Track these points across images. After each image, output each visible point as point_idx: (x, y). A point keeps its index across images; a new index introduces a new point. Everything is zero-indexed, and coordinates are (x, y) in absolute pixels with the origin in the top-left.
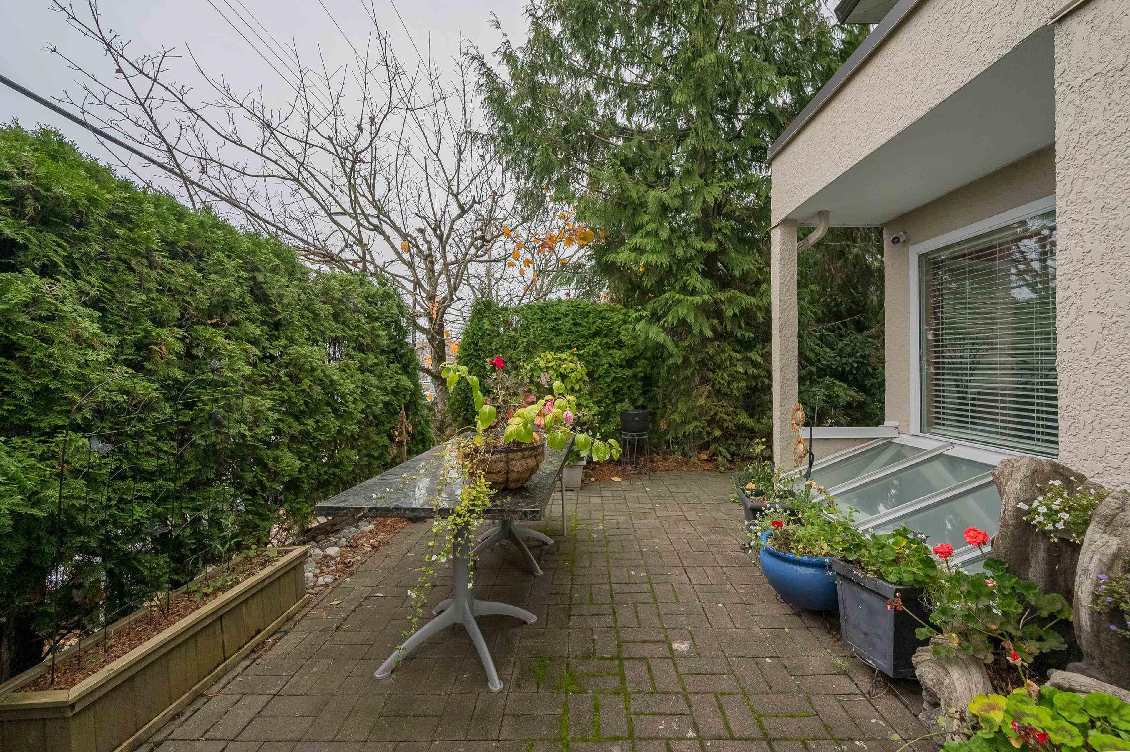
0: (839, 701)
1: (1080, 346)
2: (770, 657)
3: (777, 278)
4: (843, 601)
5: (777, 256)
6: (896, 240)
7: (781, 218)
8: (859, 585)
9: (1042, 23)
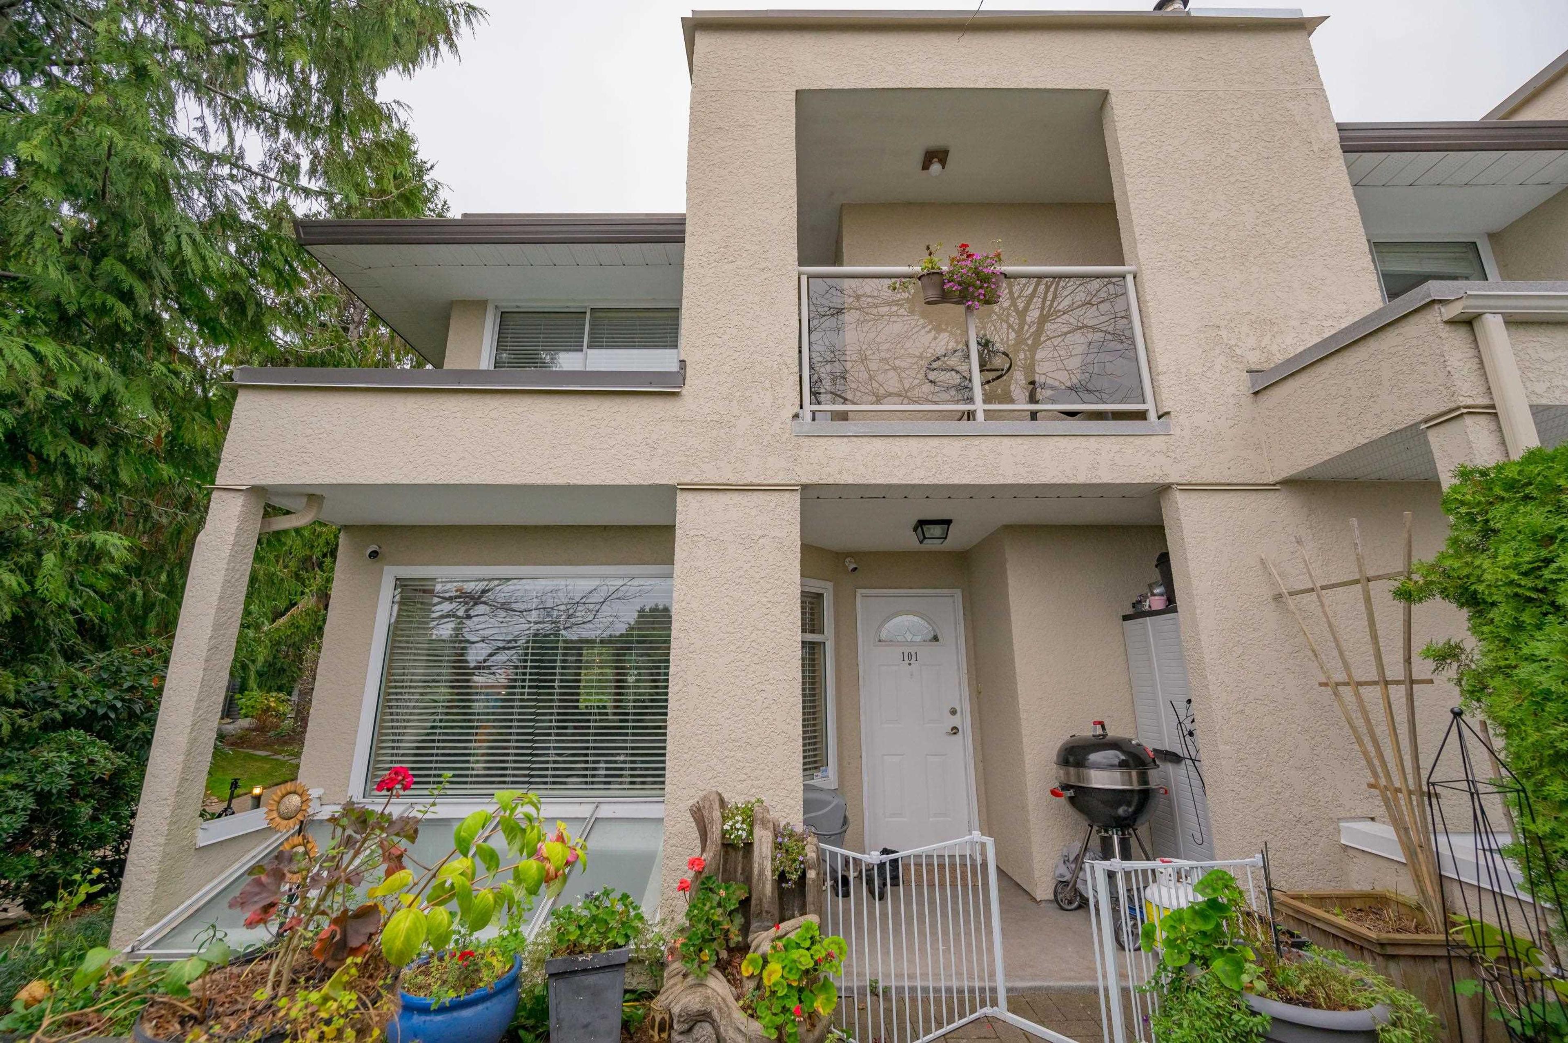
3: (218, 570)
4: (557, 1005)
5: (226, 537)
6: (374, 555)
7: (253, 483)
8: (585, 971)
9: (671, 482)
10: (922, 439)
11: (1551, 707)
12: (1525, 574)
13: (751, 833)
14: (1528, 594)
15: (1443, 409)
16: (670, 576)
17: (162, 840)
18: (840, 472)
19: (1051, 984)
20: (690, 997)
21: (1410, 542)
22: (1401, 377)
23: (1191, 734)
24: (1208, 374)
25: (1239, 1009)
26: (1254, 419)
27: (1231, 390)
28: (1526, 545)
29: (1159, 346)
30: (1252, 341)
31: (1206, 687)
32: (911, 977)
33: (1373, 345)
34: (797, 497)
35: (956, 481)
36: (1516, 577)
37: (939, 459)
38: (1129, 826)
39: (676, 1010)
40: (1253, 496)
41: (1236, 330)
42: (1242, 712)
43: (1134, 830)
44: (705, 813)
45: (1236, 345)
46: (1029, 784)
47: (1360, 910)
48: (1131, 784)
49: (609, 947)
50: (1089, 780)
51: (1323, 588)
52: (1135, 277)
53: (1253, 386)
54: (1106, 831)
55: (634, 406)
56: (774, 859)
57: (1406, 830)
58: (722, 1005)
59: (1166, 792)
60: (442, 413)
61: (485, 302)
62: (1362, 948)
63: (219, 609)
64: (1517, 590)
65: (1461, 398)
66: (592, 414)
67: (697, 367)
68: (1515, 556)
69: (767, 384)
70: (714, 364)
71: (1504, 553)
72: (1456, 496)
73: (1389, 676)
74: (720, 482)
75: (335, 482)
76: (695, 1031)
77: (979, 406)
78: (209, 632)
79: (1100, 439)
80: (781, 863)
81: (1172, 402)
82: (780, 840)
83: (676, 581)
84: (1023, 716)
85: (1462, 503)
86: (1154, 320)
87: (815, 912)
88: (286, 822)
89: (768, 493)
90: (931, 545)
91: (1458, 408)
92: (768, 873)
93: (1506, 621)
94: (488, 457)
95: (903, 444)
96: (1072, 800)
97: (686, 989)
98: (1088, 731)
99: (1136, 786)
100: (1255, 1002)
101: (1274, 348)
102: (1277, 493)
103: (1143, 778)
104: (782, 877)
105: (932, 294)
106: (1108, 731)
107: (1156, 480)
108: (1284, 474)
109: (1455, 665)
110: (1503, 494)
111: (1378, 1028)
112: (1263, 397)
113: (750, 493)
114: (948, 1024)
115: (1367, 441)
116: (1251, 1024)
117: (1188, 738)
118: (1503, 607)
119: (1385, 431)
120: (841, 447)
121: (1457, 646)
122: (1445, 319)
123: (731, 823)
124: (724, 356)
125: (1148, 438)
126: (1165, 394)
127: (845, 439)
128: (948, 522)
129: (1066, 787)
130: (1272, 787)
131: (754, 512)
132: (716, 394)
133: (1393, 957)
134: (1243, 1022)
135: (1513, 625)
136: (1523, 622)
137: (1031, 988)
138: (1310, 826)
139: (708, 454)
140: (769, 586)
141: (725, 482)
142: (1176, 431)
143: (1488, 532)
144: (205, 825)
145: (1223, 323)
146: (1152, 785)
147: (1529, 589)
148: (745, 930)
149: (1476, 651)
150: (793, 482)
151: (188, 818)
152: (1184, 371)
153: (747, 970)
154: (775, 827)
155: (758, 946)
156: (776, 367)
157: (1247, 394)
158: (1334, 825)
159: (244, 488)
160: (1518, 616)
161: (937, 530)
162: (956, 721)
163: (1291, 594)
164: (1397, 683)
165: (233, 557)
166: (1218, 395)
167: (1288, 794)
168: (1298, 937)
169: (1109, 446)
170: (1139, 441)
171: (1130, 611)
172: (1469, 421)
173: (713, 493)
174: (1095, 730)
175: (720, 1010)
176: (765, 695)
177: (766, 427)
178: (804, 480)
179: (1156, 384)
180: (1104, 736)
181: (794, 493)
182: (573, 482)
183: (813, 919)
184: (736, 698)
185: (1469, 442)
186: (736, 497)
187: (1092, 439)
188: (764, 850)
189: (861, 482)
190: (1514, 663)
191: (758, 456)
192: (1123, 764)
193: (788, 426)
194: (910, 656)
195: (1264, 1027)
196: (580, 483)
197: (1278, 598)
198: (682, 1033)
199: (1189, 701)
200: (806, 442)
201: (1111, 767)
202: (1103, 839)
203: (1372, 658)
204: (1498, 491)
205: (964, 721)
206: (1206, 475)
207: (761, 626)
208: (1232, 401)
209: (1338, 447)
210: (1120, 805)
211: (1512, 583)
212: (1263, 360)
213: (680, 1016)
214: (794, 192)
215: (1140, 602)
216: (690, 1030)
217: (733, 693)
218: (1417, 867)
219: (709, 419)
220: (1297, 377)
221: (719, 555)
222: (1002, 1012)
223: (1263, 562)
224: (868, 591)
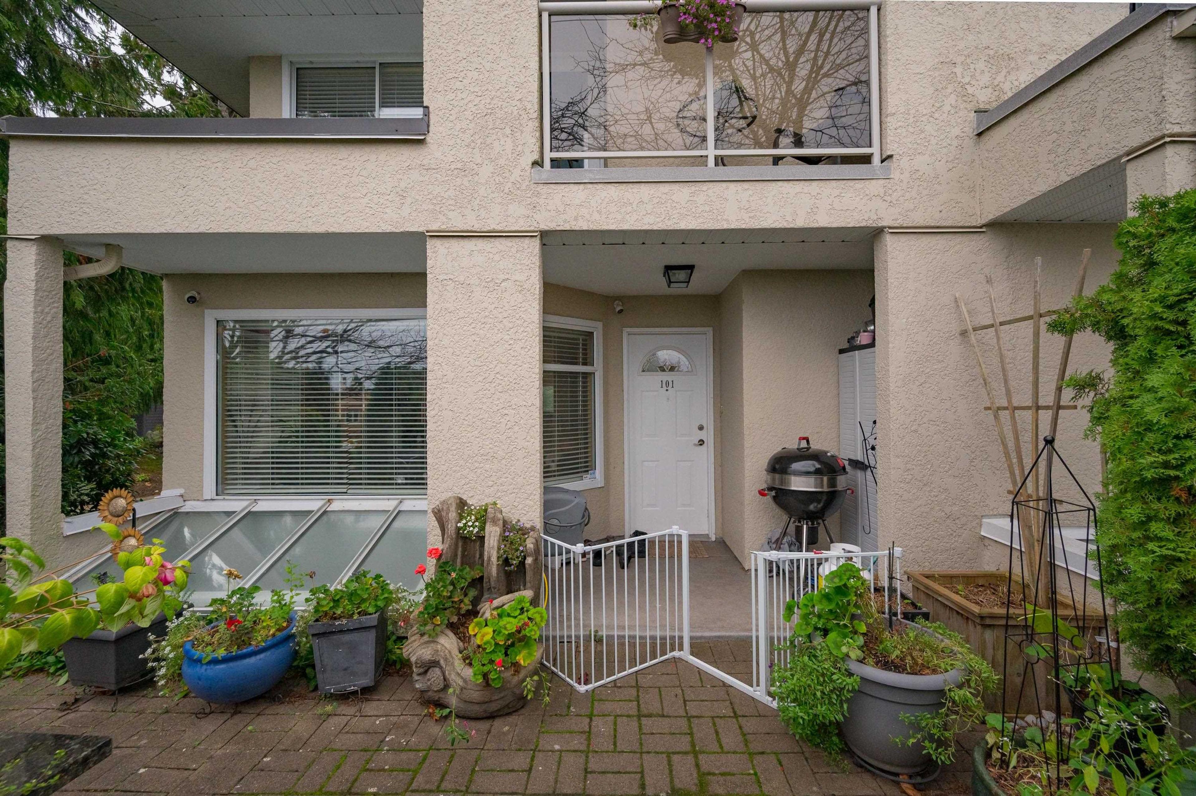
0: (347, 732)
1: (440, 428)
2: (265, 756)
3: (27, 314)
4: (321, 656)
5: (28, 283)
6: (192, 300)
7: (42, 233)
8: (341, 631)
9: (421, 230)
10: (653, 185)
11: (1150, 437)
12: (1170, 307)
13: (482, 528)
14: (1167, 326)
15: (1148, 139)
16: (424, 318)
17: (28, 531)
18: (576, 219)
19: (732, 634)
20: (423, 650)
21: (1083, 278)
22: (1115, 106)
23: (873, 448)
24: (936, 115)
25: (840, 670)
26: (973, 161)
27: (956, 131)
28: (1180, 277)
29: (891, 87)
30: (985, 79)
31: (888, 410)
32: (632, 627)
33: (1096, 71)
34: (537, 242)
35: (683, 226)
36: (1160, 310)
37: (668, 205)
38: (818, 518)
39: (413, 659)
40: (958, 238)
41: (972, 66)
42: (916, 431)
43: (823, 521)
44: (444, 514)
45: (969, 83)
46: (746, 485)
47: (982, 586)
48: (822, 487)
49: (359, 613)
50: (789, 484)
51: (1001, 324)
52: (879, 10)
53: (978, 126)
54: (800, 522)
55: (383, 154)
56: (499, 549)
57: (1030, 527)
58: (448, 656)
59: (853, 492)
60: (203, 163)
61: (280, 57)
62: (967, 618)
63: (35, 348)
64: (1159, 323)
65: (1168, 126)
66: (344, 163)
67: (440, 113)
68: (1166, 288)
69: (508, 131)
70: (456, 110)
71: (1156, 287)
72: (1131, 229)
73: (1041, 403)
74: (465, 229)
75: (115, 231)
76: (429, 674)
77: (711, 152)
78: (30, 367)
79: (822, 184)
80: (504, 552)
81: (896, 145)
82: (507, 534)
83: (429, 321)
84: (746, 432)
85: (1135, 236)
86: (890, 57)
87: (531, 588)
88: (116, 519)
89: (510, 239)
90: (677, 289)
91: (1163, 137)
92: (494, 559)
93: (1140, 353)
94: (251, 206)
95: (635, 190)
96: (775, 498)
97: (422, 644)
98: (792, 444)
99: (826, 489)
100: (854, 667)
101: (1006, 87)
102: (982, 235)
103: (832, 483)
104: (506, 562)
105: (671, 31)
106: (811, 446)
107: (870, 223)
108: (990, 215)
109: (1092, 394)
110: (1175, 225)
111: (947, 688)
112: (985, 138)
113: (493, 240)
114: (641, 664)
115: (1069, 179)
116: (845, 683)
117: (870, 452)
118: (1140, 341)
119: (1088, 167)
120: (578, 194)
121: (1098, 377)
122: (1174, 35)
123: (464, 521)
124: (466, 101)
125: (867, 182)
126: (890, 136)
127: (582, 186)
128: (691, 268)
129: (770, 489)
130: (929, 492)
131: (497, 257)
132: (459, 141)
133: (989, 626)
134: (840, 681)
135: (1146, 357)
136: (1156, 354)
137: (715, 637)
138: (957, 521)
139: (452, 202)
140: (511, 325)
141: (470, 229)
142: (895, 175)
143: (1151, 264)
144: (69, 519)
145: (959, 60)
146: (839, 488)
147: (1170, 322)
148: (476, 602)
149: (1112, 382)
150: (532, 228)
151: (50, 514)
152: (912, 112)
153: (473, 630)
154: (505, 522)
155: (484, 613)
156: (516, 113)
157: (971, 135)
158: (977, 521)
159: (33, 237)
160: (1152, 348)
161: (681, 275)
162: (702, 435)
163: (975, 329)
164: (1047, 408)
165: (38, 302)
166: (942, 137)
167: (943, 497)
168: (920, 609)
169: (830, 189)
170: (859, 185)
171: (846, 346)
172: (1170, 150)
173: (460, 239)
174: (799, 444)
175: (446, 660)
176: (508, 418)
177: (507, 175)
178: (544, 227)
179: (884, 127)
180: (808, 449)
181: (534, 239)
183: (528, 594)
184: (484, 421)
185: (1164, 174)
186: (480, 243)
187: (815, 184)
188: (492, 542)
189: (595, 228)
190: (1136, 394)
191: (500, 204)
192: (817, 472)
193: (528, 174)
194: (667, 383)
195: (853, 687)
196: (338, 231)
197: (964, 333)
198: (419, 674)
199: (875, 422)
200: (544, 189)
201: (807, 473)
202: (797, 527)
203: (1031, 387)
204: (1171, 222)
205: (708, 435)
206: (918, 218)
207: (504, 360)
208: (955, 143)
209: (1042, 187)
210: (812, 503)
211: (1155, 316)
212: (994, 98)
213: (416, 663)
215: (853, 338)
216: (426, 672)
217: (481, 417)
218: (1032, 556)
219: (453, 167)
220: (1019, 114)
221: (466, 297)
222: (685, 654)
223: (956, 301)
224: (629, 330)
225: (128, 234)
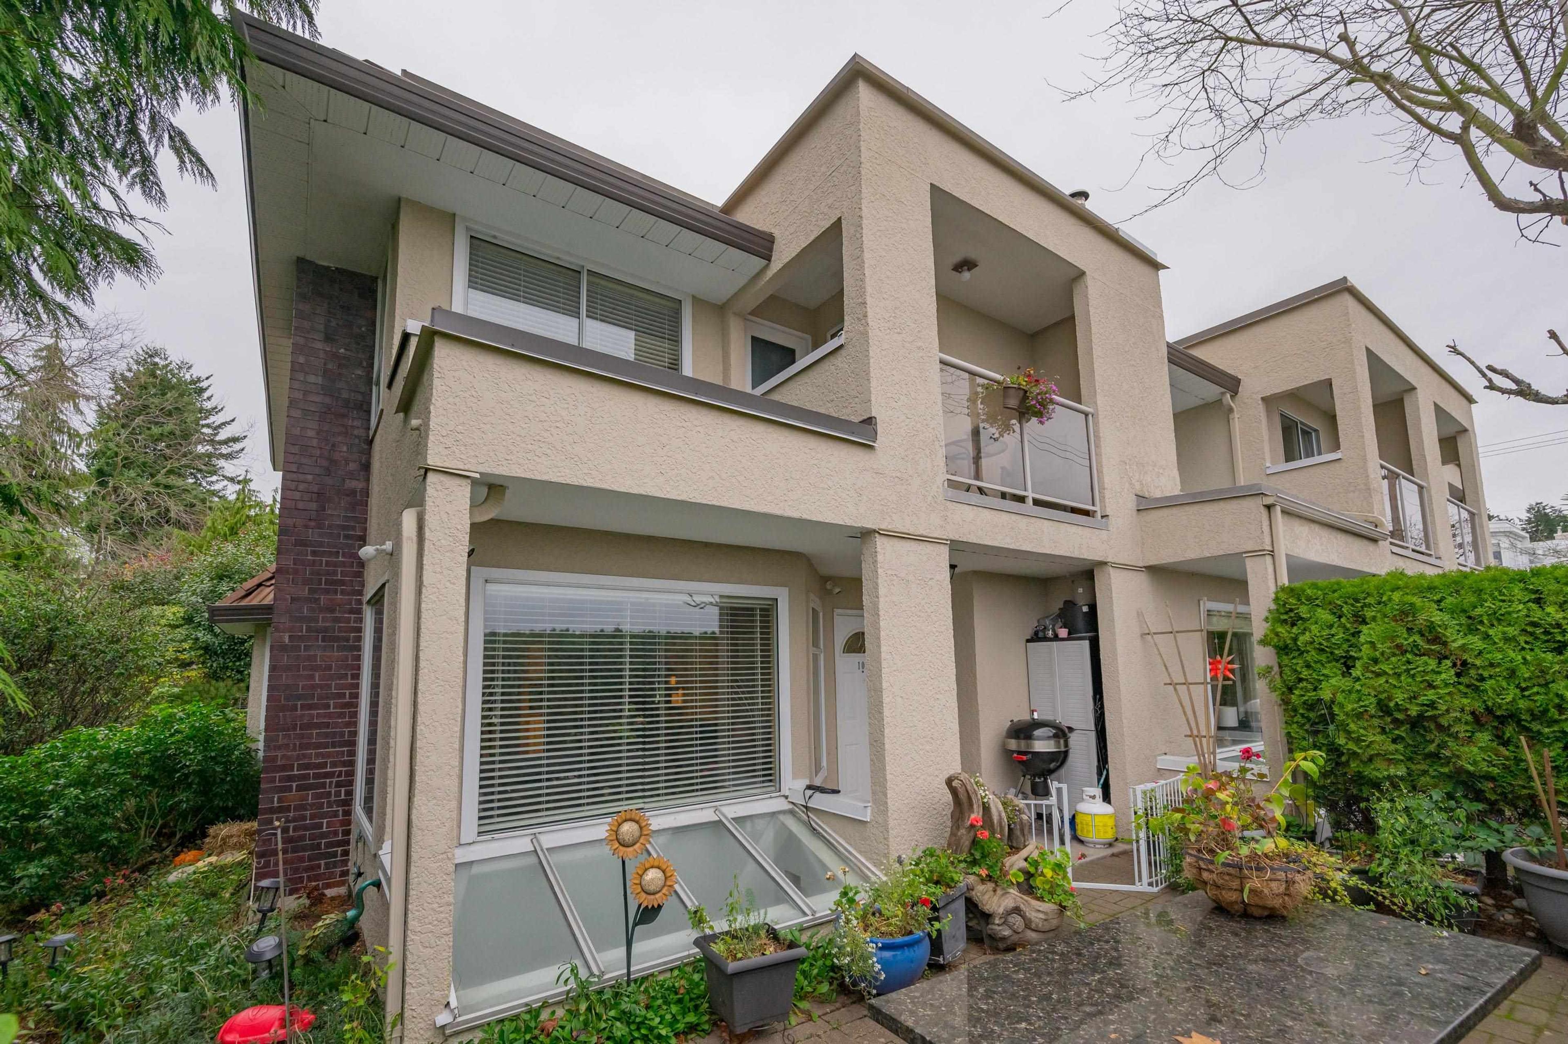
1: (894, 714)
7: (482, 469)
9: (874, 527)
15: (1256, 549)
18: (970, 533)
20: (1006, 901)
24: (1122, 494)
26: (1137, 527)
27: (1130, 506)
29: (1104, 470)
30: (1137, 476)
31: (1118, 686)
34: (947, 550)
40: (1135, 573)
41: (1132, 467)
45: (1131, 474)
48: (1056, 748)
52: (1092, 416)
53: (1138, 506)
55: (843, 452)
56: (1004, 811)
60: (685, 424)
61: (452, 216)
65: (1266, 546)
66: (813, 453)
67: (884, 426)
69: (928, 452)
70: (895, 426)
74: (905, 531)
77: (1030, 493)
81: (1109, 509)
89: (931, 544)
91: (1264, 550)
99: (1063, 749)
102: (1142, 574)
105: (1014, 403)
106: (1043, 716)
107: (1103, 559)
108: (1150, 562)
112: (1144, 514)
113: (921, 543)
119: (1221, 553)
120: (969, 514)
122: (1264, 503)
124: (900, 420)
125: (1094, 530)
126: (1107, 503)
131: (924, 559)
132: (897, 453)
139: (895, 506)
141: (908, 531)
142: (1109, 530)
145: (1127, 461)
150: (945, 537)
152: (1114, 489)
155: (1012, 866)
157: (1135, 508)
166: (1125, 508)
170: (1088, 531)
171: (1034, 637)
172: (1263, 559)
173: (900, 540)
175: (1023, 903)
177: (929, 488)
178: (951, 536)
179: (1103, 495)
181: (946, 547)
182: (805, 516)
186: (913, 545)
191: (925, 512)
193: (941, 491)
200: (951, 506)
208: (1130, 513)
210: (1049, 761)
214: (933, 282)
215: (1041, 631)
219: (894, 475)
220: (1170, 509)
221: (906, 592)
224: (840, 611)
225: (599, 489)
